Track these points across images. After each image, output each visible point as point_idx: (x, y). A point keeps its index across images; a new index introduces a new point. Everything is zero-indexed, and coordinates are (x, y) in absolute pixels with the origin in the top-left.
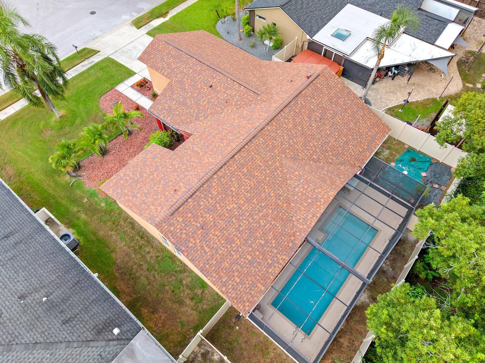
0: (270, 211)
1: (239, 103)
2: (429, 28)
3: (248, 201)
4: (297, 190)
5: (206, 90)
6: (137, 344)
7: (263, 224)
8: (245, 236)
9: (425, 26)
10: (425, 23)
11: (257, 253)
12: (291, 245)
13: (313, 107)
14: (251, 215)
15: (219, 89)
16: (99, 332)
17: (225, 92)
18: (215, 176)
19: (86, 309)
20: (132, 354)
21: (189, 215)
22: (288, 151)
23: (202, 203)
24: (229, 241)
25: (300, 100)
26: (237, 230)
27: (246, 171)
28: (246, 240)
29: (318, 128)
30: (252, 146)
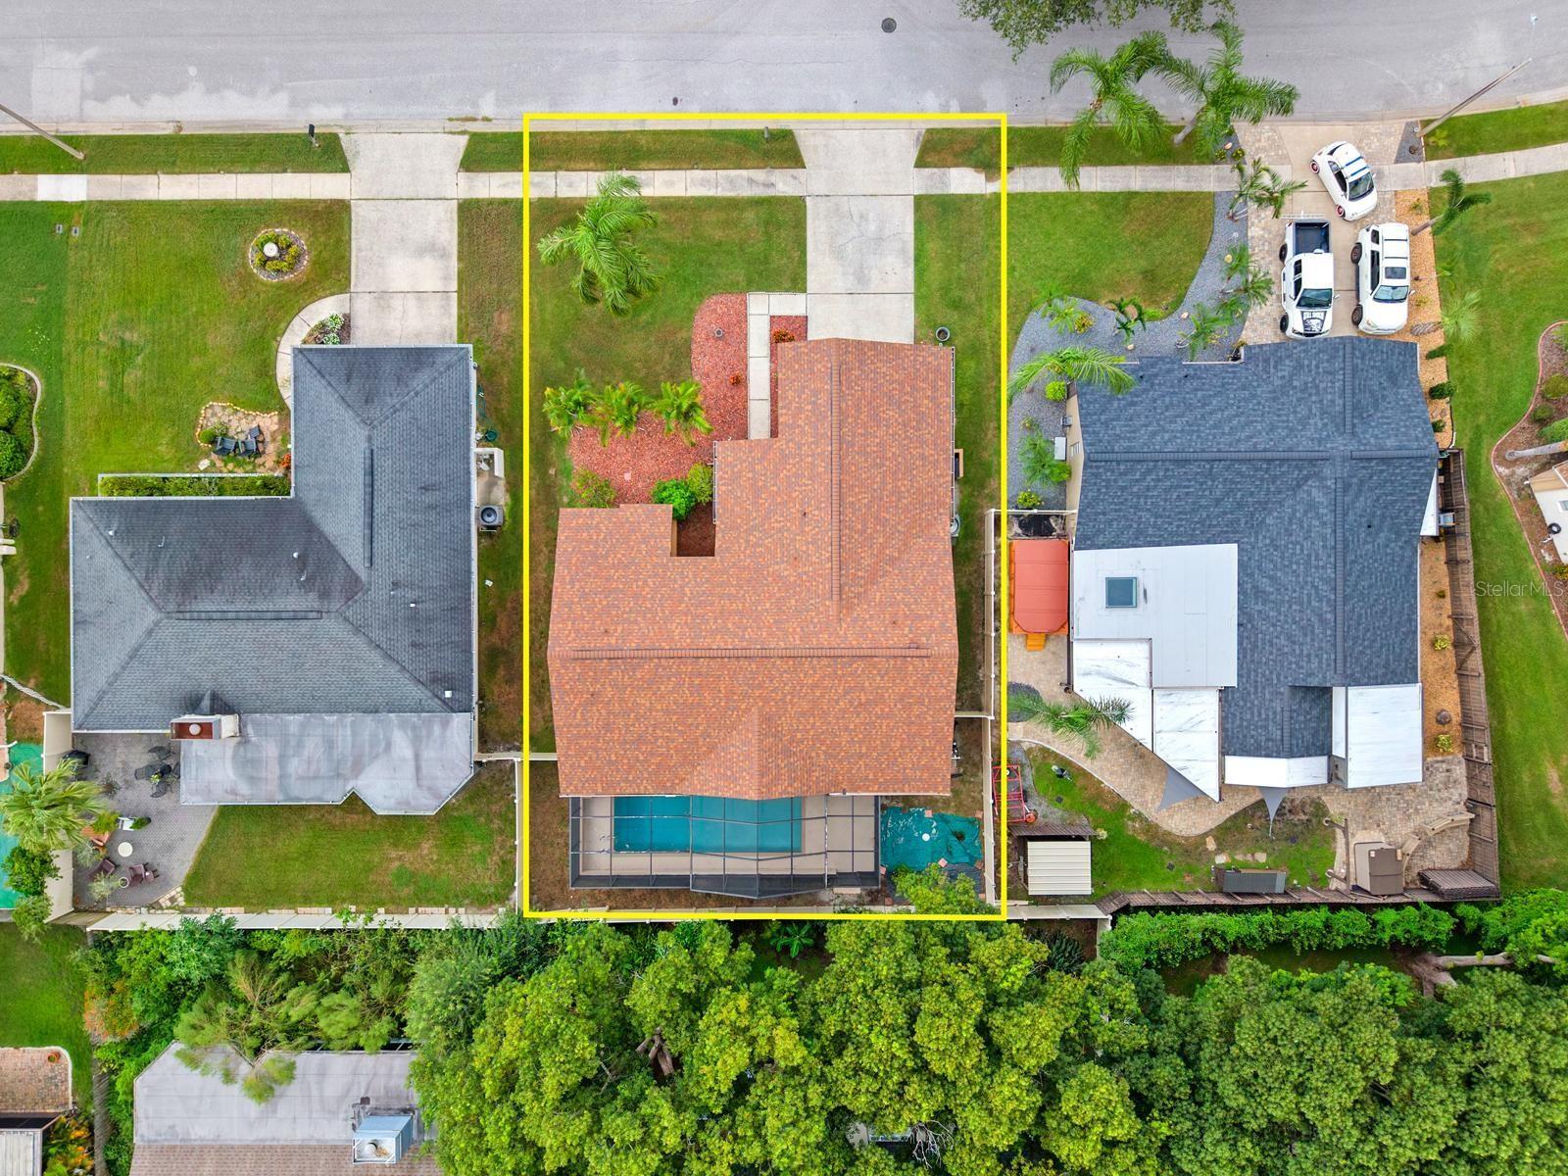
0: (681, 740)
1: (804, 578)
2: (1256, 728)
3: (667, 712)
4: (732, 749)
5: (794, 511)
6: (456, 720)
7: (659, 744)
8: (629, 737)
9: (1256, 719)
10: (1263, 716)
11: (626, 761)
12: (669, 784)
13: (867, 684)
14: (655, 727)
15: (807, 529)
16: (434, 681)
17: (807, 543)
18: (656, 661)
19: (440, 646)
20: (445, 724)
21: (591, 674)
22: (772, 703)
23: (615, 674)
24: (608, 727)
25: (860, 665)
26: (627, 726)
27: (697, 682)
28: (626, 743)
29: (844, 711)
30: (733, 665)
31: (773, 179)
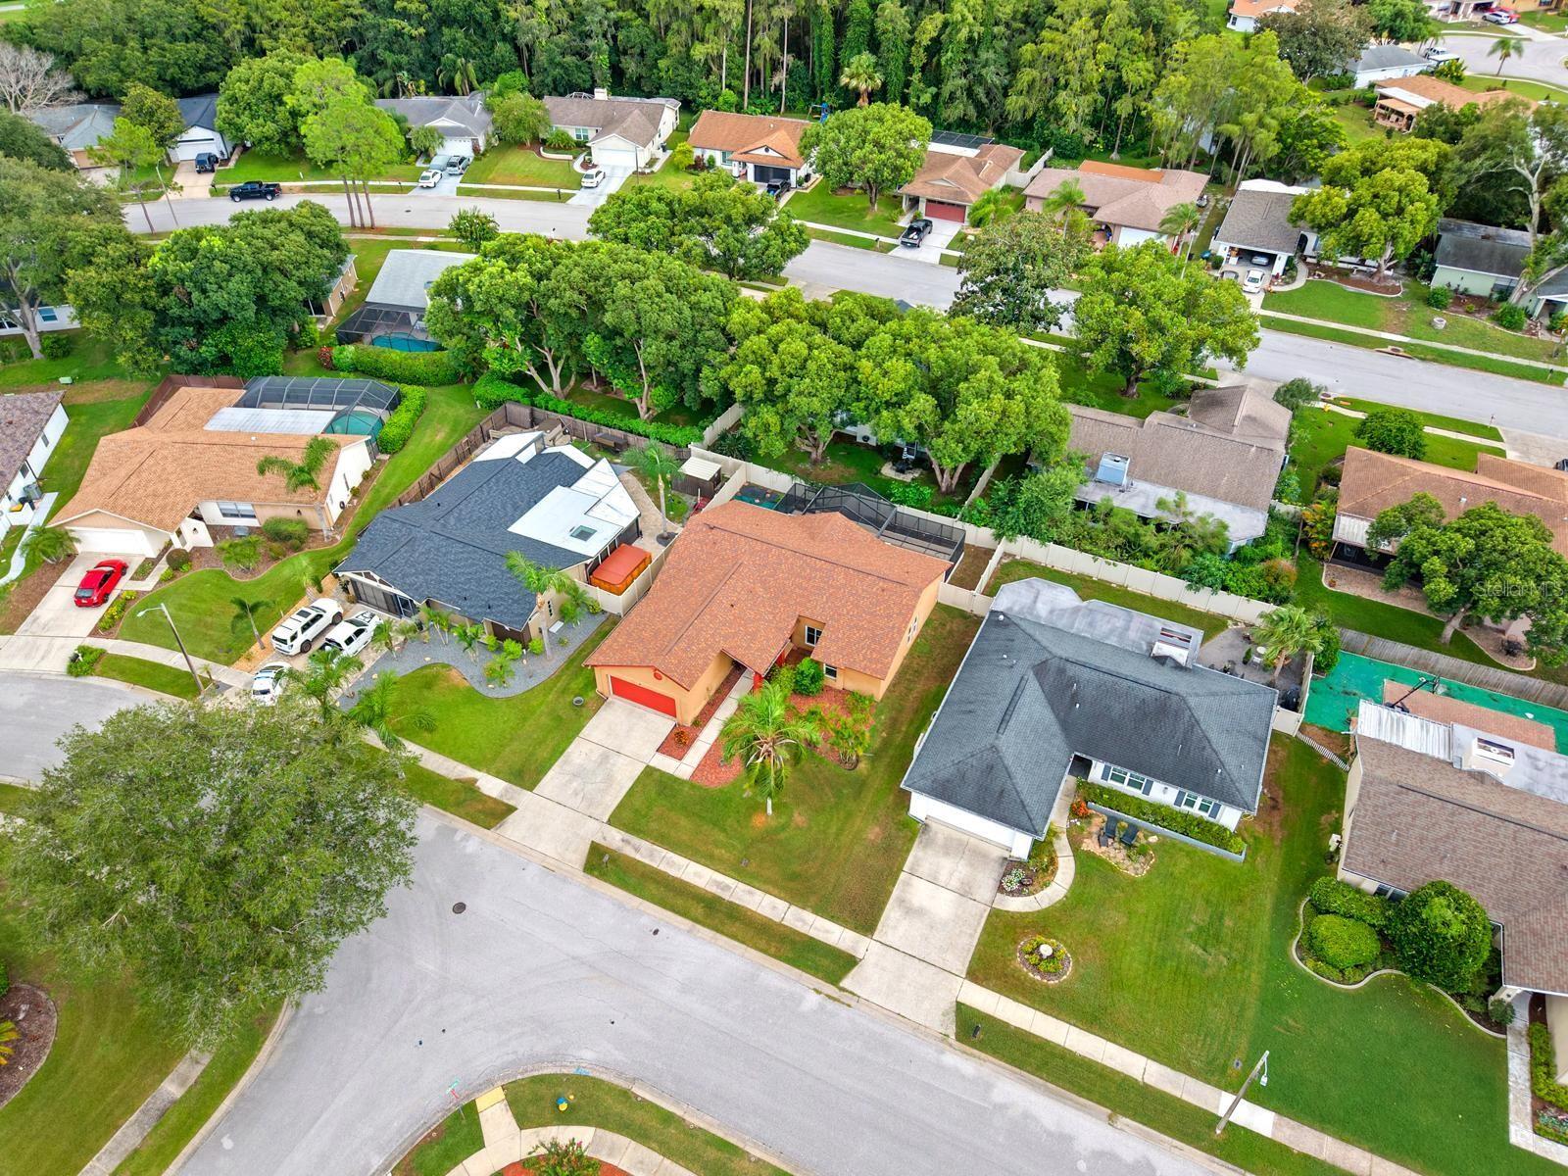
20: (1011, 610)
31: (621, 844)
